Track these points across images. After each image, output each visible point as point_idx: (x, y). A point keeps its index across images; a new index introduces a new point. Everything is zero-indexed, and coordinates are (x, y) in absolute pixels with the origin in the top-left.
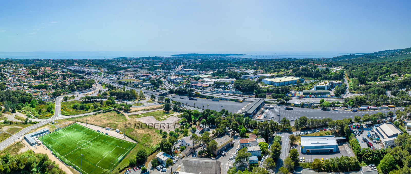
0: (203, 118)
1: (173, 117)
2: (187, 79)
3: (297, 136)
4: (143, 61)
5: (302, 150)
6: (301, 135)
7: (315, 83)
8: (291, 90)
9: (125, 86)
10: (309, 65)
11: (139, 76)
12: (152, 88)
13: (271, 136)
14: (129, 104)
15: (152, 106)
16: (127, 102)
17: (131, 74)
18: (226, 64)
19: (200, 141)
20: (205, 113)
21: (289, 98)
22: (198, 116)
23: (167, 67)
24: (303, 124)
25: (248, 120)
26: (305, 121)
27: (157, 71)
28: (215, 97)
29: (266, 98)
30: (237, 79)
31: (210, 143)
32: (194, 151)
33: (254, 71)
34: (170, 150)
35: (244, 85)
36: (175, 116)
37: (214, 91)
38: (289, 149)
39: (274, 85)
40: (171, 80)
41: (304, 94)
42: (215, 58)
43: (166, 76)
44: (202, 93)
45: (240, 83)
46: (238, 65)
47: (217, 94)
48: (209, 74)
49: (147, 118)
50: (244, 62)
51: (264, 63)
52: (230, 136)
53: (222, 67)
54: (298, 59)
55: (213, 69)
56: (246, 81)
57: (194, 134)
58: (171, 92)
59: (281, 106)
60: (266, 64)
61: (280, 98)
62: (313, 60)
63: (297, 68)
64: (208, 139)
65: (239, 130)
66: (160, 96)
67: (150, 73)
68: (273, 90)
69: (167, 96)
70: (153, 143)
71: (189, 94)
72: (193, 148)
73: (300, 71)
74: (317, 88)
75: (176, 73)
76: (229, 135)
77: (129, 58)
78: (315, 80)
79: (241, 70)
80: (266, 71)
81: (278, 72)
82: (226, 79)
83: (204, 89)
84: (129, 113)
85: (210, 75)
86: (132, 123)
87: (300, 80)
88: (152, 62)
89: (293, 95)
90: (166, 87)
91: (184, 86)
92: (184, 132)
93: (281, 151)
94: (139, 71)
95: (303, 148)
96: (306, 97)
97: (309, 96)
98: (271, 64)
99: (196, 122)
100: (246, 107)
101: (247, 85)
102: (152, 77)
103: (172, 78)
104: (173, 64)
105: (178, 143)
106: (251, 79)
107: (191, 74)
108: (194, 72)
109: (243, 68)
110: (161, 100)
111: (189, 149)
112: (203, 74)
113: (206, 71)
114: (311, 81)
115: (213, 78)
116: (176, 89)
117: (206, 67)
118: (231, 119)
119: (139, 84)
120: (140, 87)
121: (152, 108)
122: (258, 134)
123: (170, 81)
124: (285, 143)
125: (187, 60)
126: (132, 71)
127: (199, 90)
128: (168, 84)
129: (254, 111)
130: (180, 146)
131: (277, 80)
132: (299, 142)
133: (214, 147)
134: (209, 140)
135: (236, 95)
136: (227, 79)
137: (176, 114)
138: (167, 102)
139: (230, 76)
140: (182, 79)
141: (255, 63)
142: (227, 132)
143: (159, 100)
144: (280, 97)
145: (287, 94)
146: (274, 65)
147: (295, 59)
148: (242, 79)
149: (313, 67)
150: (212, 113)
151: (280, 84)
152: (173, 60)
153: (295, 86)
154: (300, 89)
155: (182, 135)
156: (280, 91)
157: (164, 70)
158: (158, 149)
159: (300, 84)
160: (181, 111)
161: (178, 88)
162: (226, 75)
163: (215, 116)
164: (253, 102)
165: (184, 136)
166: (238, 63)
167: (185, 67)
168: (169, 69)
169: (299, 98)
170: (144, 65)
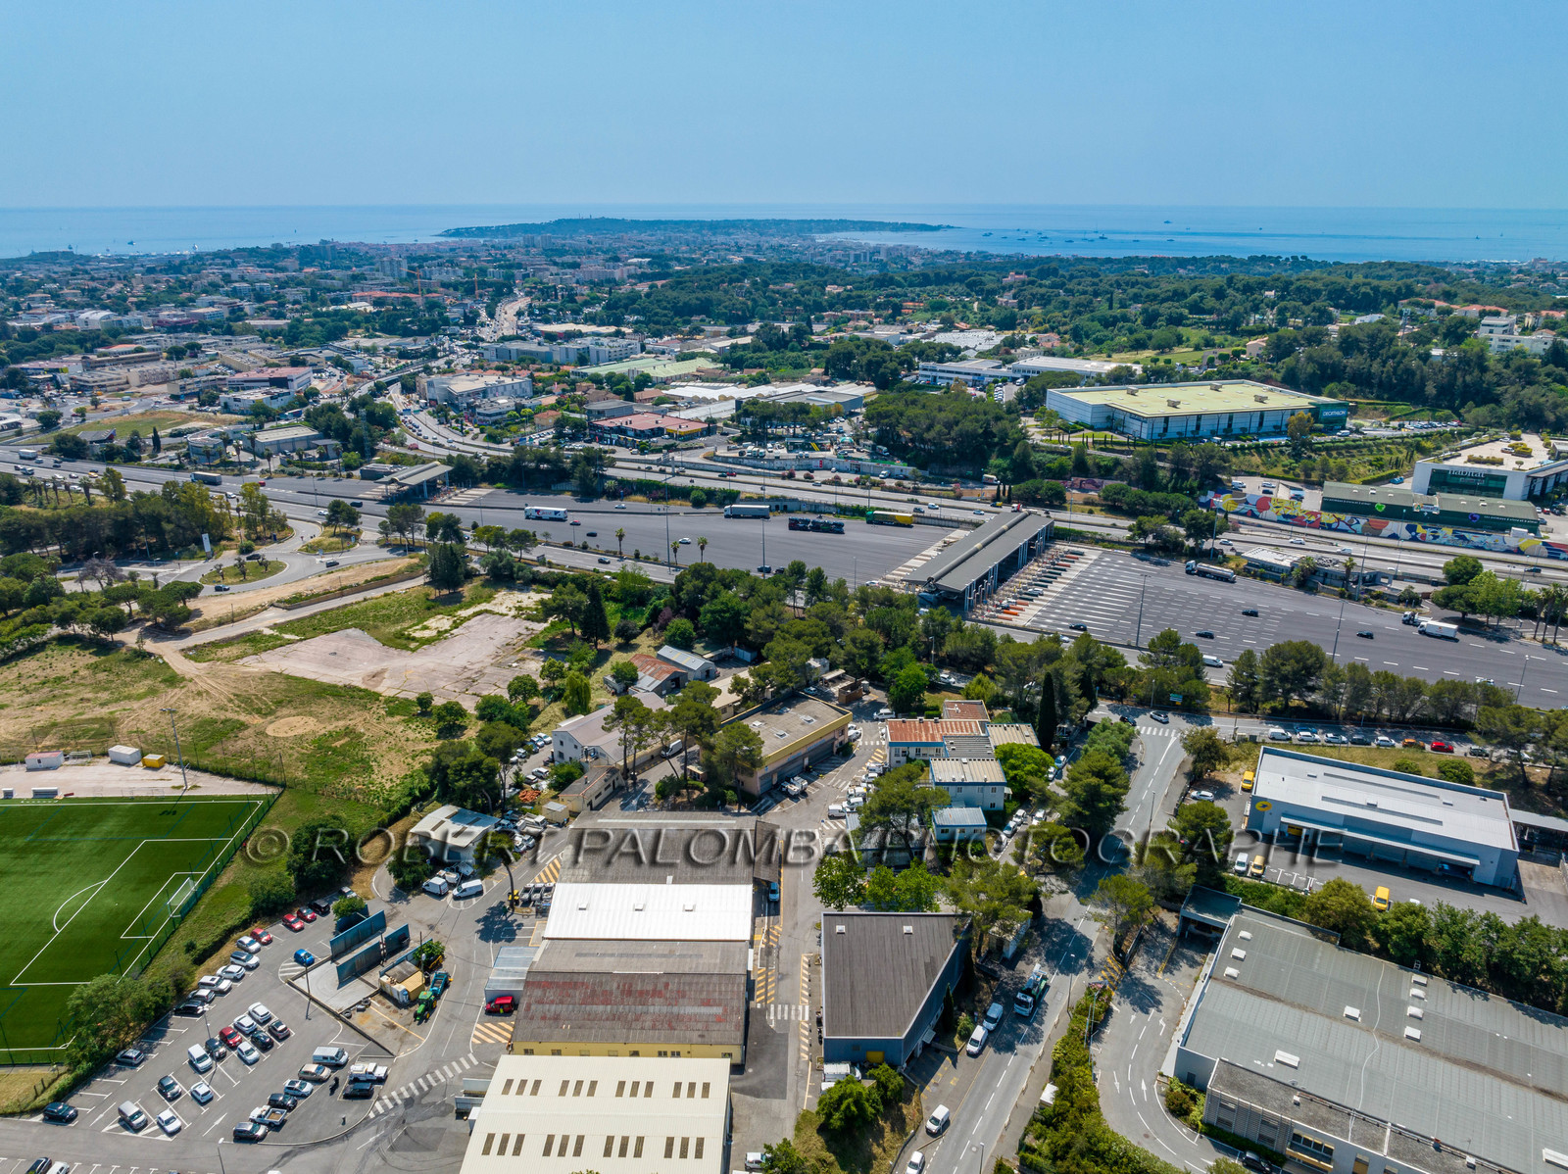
0: (676, 613)
1: (489, 618)
2: (564, 390)
3: (1238, 743)
4: (227, 279)
5: (1256, 818)
6: (1264, 742)
7: (1428, 445)
8: (1237, 474)
9: (117, 469)
10: (1408, 310)
11: (216, 387)
12: (329, 463)
13: (1072, 722)
14: (176, 583)
15: (346, 574)
16: (153, 570)
17: (146, 380)
18: (816, 290)
19: (661, 734)
20: (688, 587)
21: (1217, 523)
22: (644, 605)
23: (414, 314)
24: (1288, 686)
25: (943, 624)
26: (1307, 668)
27: (349, 343)
28: (742, 496)
29: (1061, 508)
30: (882, 384)
31: (719, 739)
32: (630, 782)
33: (998, 338)
34: (495, 790)
35: (924, 424)
36: (503, 610)
37: (736, 461)
38: (1176, 800)
39: (1122, 433)
40: (452, 400)
41: (1329, 505)
42: (739, 249)
43: (415, 374)
44: (662, 472)
45: (901, 414)
46: (896, 295)
47: (758, 475)
48: (705, 355)
49: (321, 644)
50: (937, 275)
51: (1070, 286)
52: (833, 704)
53: (792, 304)
54: (1325, 264)
55: (727, 323)
56: (940, 398)
57: (623, 699)
58: (463, 474)
59: (1157, 564)
60: (1085, 293)
61: (1160, 514)
62: (1445, 277)
63: (1309, 326)
64: (711, 718)
65: (884, 673)
66: (387, 507)
67: (296, 362)
68: (1117, 463)
69: (439, 500)
70: (384, 772)
71: (583, 480)
72: (626, 770)
73: (1330, 351)
74: (1441, 481)
75: (487, 355)
76: (827, 697)
77: (109, 260)
78: (1440, 420)
79: (910, 332)
80: (1080, 341)
81: (1163, 347)
82: (812, 388)
83: (677, 450)
84: (186, 633)
85: (714, 360)
86: (224, 689)
87: (1316, 411)
88: (300, 284)
89: (1248, 508)
90: (422, 446)
91: (549, 435)
92: (567, 692)
93: (1127, 800)
94: (212, 352)
95: (1261, 809)
96: (1342, 526)
97: (1363, 521)
98: (1118, 294)
99: (635, 636)
100: (932, 552)
101: (949, 425)
102: (316, 384)
103: (462, 385)
104: (459, 294)
105: (536, 752)
106: (974, 386)
107: (583, 359)
108: (605, 341)
109: (928, 315)
110: (401, 530)
111: (604, 775)
112: (663, 353)
113: (682, 333)
114: (1401, 426)
115: (733, 381)
116: (496, 453)
117: (685, 311)
118: (838, 617)
119: (227, 442)
120: (240, 463)
121: (344, 583)
122: (996, 702)
123: (448, 409)
124: (1153, 768)
125: (555, 264)
126: (155, 358)
127: (642, 451)
128: (436, 428)
129: (986, 576)
130: (546, 764)
131: (1151, 402)
132: (1249, 775)
133: (745, 758)
134: (711, 725)
135: (874, 484)
136: (822, 388)
137: (506, 600)
138: (445, 537)
139: (840, 367)
140: (529, 390)
141: (1011, 287)
142: (816, 683)
143: (384, 528)
144: (1160, 508)
145: (1211, 495)
146: (1136, 298)
147: (1299, 263)
148: (919, 387)
149: (1435, 331)
150: (728, 587)
151: (1167, 432)
152: (452, 263)
153: (1272, 446)
154: (1308, 472)
155: (556, 708)
156: (1161, 473)
157: (395, 340)
158: (420, 799)
159: (1316, 439)
160: (534, 581)
161: (507, 446)
162: (816, 357)
163: (745, 599)
164: (977, 525)
165: (568, 714)
166: (891, 282)
167: (544, 310)
168: (434, 326)
169: (1289, 528)
170: (241, 309)
